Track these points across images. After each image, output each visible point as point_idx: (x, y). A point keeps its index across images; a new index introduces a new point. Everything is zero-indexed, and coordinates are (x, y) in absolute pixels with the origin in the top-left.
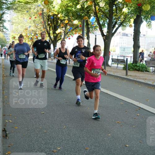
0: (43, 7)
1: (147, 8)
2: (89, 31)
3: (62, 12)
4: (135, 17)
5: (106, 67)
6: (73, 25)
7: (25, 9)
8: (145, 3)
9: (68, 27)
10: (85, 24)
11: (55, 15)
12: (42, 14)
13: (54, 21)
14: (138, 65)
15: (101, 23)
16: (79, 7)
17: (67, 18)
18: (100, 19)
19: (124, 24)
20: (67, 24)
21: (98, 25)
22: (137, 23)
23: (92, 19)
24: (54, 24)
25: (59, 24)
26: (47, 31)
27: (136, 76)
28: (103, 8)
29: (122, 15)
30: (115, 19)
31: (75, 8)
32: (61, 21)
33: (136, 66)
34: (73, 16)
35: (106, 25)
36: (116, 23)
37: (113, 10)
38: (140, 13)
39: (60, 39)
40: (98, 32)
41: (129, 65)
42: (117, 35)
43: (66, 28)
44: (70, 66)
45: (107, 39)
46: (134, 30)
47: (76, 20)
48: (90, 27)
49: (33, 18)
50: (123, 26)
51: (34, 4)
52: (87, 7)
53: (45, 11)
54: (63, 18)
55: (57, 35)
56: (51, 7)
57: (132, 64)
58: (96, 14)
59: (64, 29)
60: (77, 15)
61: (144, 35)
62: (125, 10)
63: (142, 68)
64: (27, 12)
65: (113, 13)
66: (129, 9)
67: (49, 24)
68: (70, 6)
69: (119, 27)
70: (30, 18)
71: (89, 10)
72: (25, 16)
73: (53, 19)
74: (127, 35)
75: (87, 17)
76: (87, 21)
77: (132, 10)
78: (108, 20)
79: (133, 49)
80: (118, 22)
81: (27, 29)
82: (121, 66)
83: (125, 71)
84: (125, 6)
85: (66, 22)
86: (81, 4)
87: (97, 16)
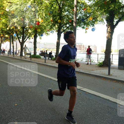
2: (13, 40)
4: (34, 35)
5: (22, 57)
6: (5, 37)
8: (38, 29)
9: (3, 38)
10: (11, 37)
14: (36, 55)
16: (8, 29)
17: (2, 34)
18: (18, 35)
19: (30, 37)
20: (2, 37)
21: (17, 38)
22: (35, 37)
23: (14, 35)
27: (35, 60)
28: (20, 30)
29: (28, 33)
30: (25, 35)
31: (6, 29)
33: (35, 56)
34: (5, 33)
35: (21, 38)
36: (26, 37)
37: (24, 31)
38: (36, 33)
41: (32, 56)
42: (27, 42)
43: (2, 38)
44: (4, 57)
45: (22, 44)
46: (34, 40)
47: (7, 35)
48: (14, 38)
50: (29, 38)
52: (12, 29)
57: (33, 55)
58: (16, 32)
60: (7, 32)
61: (39, 43)
62: (30, 31)
63: (38, 57)
65: (24, 32)
66: (31, 31)
68: (4, 28)
69: (27, 39)
74: (31, 42)
75: (12, 34)
76: (12, 36)
77: (33, 31)
78: (22, 35)
79: (34, 49)
80: (27, 36)
82: (29, 56)
83: (30, 58)
84: (30, 29)
86: (9, 27)
87: (17, 33)
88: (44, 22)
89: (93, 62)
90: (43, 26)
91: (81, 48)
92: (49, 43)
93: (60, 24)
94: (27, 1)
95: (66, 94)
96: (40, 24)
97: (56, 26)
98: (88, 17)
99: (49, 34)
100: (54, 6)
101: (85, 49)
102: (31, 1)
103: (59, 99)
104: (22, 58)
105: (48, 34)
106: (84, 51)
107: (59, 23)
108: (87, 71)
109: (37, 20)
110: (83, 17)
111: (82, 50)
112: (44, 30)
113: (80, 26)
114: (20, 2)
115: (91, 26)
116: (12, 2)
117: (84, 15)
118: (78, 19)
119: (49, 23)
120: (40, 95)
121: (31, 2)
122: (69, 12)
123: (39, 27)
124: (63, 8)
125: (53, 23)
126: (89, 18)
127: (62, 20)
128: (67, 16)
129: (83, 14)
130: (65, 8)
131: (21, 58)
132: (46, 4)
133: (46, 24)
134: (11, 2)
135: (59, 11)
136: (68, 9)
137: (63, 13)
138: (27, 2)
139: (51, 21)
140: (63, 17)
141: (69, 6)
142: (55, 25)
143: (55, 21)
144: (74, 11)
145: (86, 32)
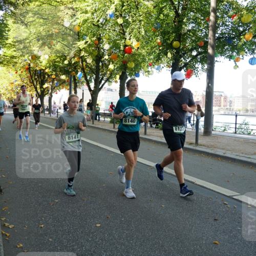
0: (29, 62)
1: (132, 65)
2: (77, 86)
3: (50, 67)
4: (121, 74)
5: (94, 121)
6: (60, 80)
7: (11, 63)
8: (129, 61)
9: (56, 82)
10: (72, 79)
11: (42, 70)
12: (29, 69)
13: (41, 76)
15: (88, 78)
16: (66, 62)
17: (54, 73)
18: (87, 75)
20: (54, 79)
21: (85, 81)
22: (123, 79)
23: (80, 74)
24: (41, 78)
25: (46, 79)
26: (34, 86)
28: (90, 64)
29: (108, 71)
30: (101, 75)
31: (63, 63)
32: (49, 76)
34: (60, 71)
35: (93, 81)
36: (102, 79)
37: (99, 67)
38: (125, 70)
39: (46, 94)
40: (85, 87)
43: (53, 82)
45: (94, 94)
46: (120, 85)
47: (63, 75)
48: (77, 82)
49: (19, 72)
50: (109, 81)
51: (21, 58)
52: (74, 63)
53: (32, 65)
54: (51, 73)
55: (44, 89)
56: (38, 61)
58: (83, 70)
59: (51, 83)
60: (65, 70)
62: (111, 67)
64: (13, 66)
65: (100, 69)
66: (115, 66)
67: (35, 79)
68: (58, 62)
69: (105, 82)
70: (16, 73)
71: (77, 66)
72: (11, 70)
73: (40, 74)
74: (111, 90)
75: (74, 72)
76: (74, 77)
77: (117, 67)
78: (94, 76)
80: (105, 77)
81: (13, 83)
83: (112, 125)
84: (111, 63)
85: (53, 77)
86: (68, 59)
87: (84, 72)
88: (143, 48)
89: (252, 134)
90: (140, 55)
91: (220, 103)
92: (150, 92)
93: (178, 50)
94: (108, 4)
95: (202, 206)
96: (133, 50)
97: (169, 55)
98: (241, 33)
99: (151, 72)
100: (165, 12)
101: (228, 104)
102: (115, 3)
103: (188, 216)
104: (95, 123)
105: (148, 71)
106: (227, 109)
107: (175, 49)
108: (241, 155)
109: (128, 42)
110: (229, 34)
111: (222, 107)
112: (142, 65)
113: (222, 54)
114: (92, 6)
115: (249, 54)
116: (76, 8)
117: (231, 30)
118: (219, 38)
119: (152, 48)
120: (146, 206)
121: (116, 6)
122: (199, 24)
123: (131, 58)
124: (185, 16)
125: (163, 49)
126: (244, 35)
127: (183, 41)
128: (192, 33)
129: (230, 26)
130: (188, 16)
131: (93, 123)
132: (148, 8)
133: (148, 51)
134: (74, 7)
135: (174, 22)
136: (194, 16)
137: (183, 26)
138: (108, 6)
139: (158, 43)
140: (185, 34)
141: (198, 10)
142: (167, 53)
143: (167, 43)
144: (209, 20)
145: (236, 67)
